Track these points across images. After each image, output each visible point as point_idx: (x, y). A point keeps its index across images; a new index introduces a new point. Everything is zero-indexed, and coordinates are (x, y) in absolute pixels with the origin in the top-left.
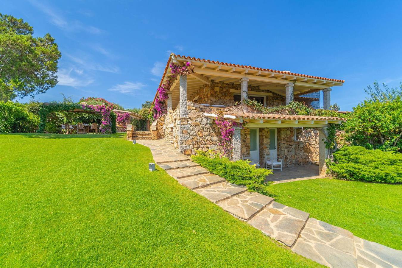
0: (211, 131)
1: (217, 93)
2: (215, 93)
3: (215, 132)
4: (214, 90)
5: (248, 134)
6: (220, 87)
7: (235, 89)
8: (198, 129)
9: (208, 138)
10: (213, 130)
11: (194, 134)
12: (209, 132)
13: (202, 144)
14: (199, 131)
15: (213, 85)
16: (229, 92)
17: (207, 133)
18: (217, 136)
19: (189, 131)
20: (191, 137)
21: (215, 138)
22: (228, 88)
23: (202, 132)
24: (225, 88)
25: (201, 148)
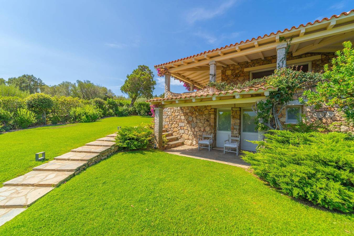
0: (181, 112)
1: (229, 76)
2: (226, 77)
3: (183, 113)
4: (225, 74)
5: (212, 114)
6: (232, 70)
7: (251, 67)
8: (172, 111)
9: (179, 117)
10: (182, 111)
11: (170, 114)
12: (179, 113)
13: (174, 122)
14: (173, 112)
15: (224, 70)
16: (243, 72)
17: (178, 113)
18: (185, 116)
19: (167, 112)
20: (168, 116)
21: (183, 117)
22: (241, 68)
23: (175, 113)
24: (238, 69)
25: (174, 124)
